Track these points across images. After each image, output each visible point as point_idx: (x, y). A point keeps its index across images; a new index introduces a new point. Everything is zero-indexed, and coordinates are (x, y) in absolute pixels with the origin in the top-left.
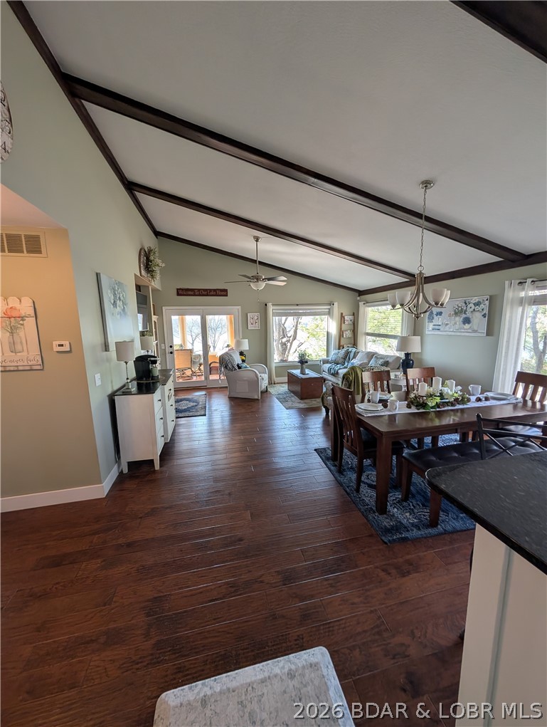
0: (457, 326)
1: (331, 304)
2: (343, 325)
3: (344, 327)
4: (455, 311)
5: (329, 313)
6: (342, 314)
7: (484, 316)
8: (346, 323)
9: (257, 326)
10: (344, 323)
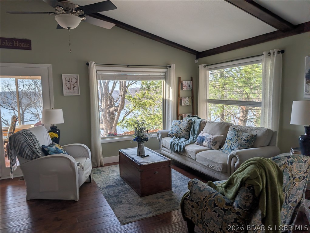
1: (168, 66)
2: (181, 92)
3: (182, 93)
5: (165, 77)
6: (179, 78)
8: (185, 88)
9: (76, 92)
10: (182, 89)
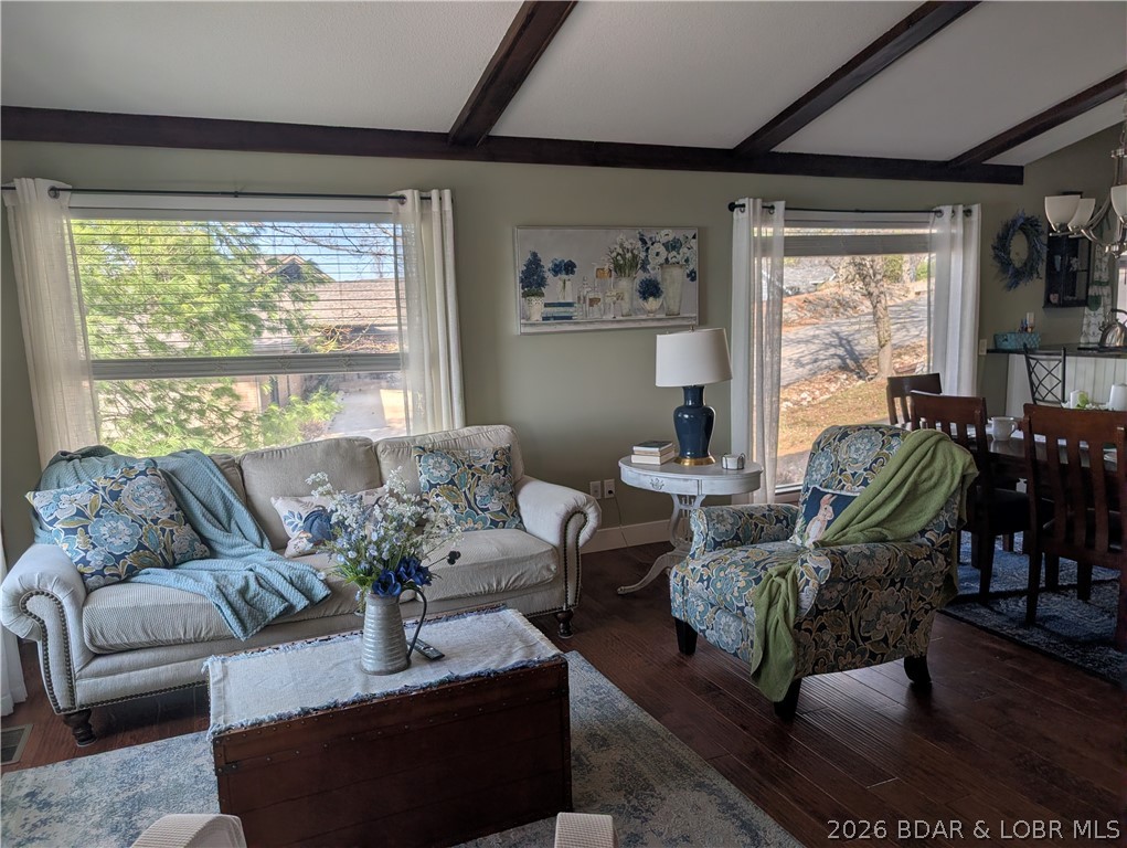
0: (625, 306)
4: (615, 261)
7: (692, 276)
